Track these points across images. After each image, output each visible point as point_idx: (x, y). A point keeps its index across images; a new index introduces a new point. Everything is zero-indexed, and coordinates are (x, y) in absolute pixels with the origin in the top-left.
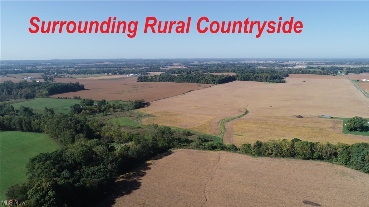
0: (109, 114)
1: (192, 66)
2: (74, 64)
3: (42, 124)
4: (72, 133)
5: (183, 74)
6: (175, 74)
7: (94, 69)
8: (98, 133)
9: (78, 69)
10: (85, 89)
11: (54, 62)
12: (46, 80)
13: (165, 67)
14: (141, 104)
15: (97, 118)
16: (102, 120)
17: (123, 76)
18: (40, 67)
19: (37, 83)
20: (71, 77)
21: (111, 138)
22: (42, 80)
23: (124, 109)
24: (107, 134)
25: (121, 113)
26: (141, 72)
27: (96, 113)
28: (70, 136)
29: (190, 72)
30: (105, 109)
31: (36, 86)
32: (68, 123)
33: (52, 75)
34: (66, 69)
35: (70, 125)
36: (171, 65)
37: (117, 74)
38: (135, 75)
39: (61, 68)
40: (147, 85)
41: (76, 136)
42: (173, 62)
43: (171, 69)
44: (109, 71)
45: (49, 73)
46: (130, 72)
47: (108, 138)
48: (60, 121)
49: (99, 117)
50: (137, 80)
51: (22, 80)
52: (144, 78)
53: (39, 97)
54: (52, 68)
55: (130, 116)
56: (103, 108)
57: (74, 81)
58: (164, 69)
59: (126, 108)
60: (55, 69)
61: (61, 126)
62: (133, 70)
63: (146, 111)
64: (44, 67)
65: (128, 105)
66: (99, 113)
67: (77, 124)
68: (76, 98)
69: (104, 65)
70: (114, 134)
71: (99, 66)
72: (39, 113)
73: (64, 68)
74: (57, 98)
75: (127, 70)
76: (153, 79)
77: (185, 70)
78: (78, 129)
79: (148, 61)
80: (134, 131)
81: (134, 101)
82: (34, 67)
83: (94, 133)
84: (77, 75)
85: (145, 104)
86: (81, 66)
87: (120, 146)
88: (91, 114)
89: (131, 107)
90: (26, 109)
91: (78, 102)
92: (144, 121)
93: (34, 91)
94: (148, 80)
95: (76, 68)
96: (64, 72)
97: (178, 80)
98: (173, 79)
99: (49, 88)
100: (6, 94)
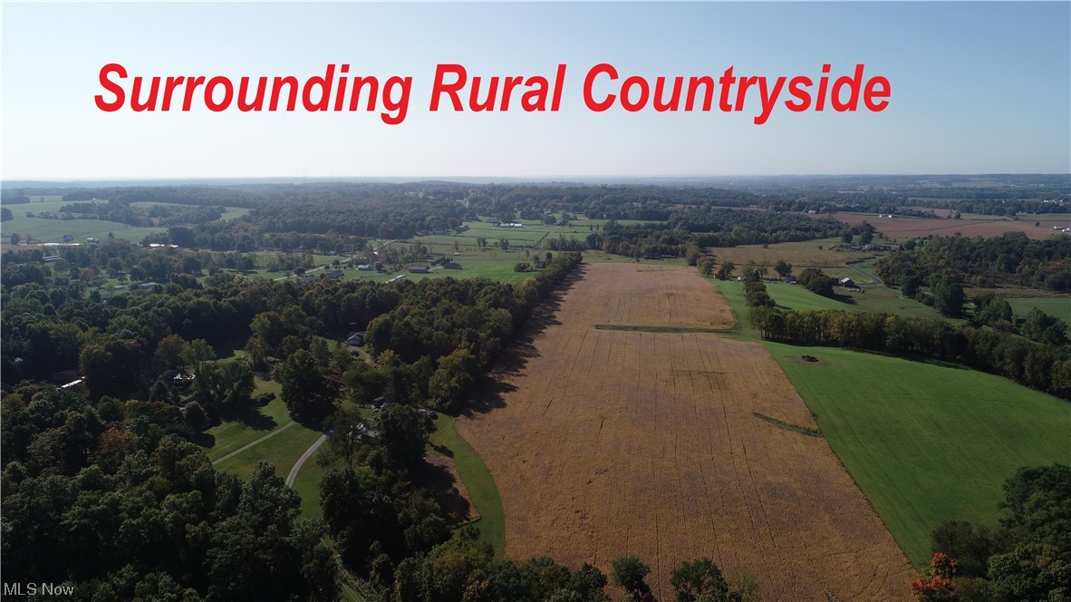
51: (1058, 233)
90: (1047, 322)
100: (1000, 270)
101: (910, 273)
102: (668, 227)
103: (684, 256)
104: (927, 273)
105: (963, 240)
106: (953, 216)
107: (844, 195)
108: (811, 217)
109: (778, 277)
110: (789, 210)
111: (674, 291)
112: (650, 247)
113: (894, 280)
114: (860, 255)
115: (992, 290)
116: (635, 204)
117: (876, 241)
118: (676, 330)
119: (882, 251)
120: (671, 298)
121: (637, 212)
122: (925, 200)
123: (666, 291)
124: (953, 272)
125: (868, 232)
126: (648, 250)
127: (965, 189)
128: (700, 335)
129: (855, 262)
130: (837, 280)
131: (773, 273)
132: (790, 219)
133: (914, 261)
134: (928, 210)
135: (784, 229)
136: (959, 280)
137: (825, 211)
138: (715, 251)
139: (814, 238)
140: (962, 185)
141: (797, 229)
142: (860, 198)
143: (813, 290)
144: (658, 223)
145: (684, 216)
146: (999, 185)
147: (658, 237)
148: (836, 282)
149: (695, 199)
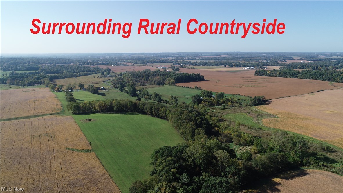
0: (226, 107)
1: (317, 60)
2: (196, 56)
3: (167, 113)
4: (192, 126)
5: (308, 69)
6: (297, 69)
7: (213, 61)
8: (216, 128)
9: (199, 61)
10: (205, 80)
11: (181, 55)
12: (173, 70)
13: (284, 61)
14: (261, 101)
15: (215, 111)
16: (220, 114)
17: (239, 69)
18: (170, 59)
19: (167, 72)
20: (193, 68)
21: (229, 137)
22: (171, 70)
23: (242, 105)
24: (225, 132)
25: (239, 108)
26: (258, 65)
27: (214, 105)
28: (191, 130)
29: (317, 67)
30: (223, 103)
31: (166, 74)
32: (189, 115)
33: (179, 66)
34: (190, 61)
35: (191, 117)
36: (291, 59)
37: (234, 66)
38: (252, 68)
39: (186, 59)
40: (266, 80)
41: (196, 131)
42: (293, 56)
43: (292, 63)
44: (226, 63)
45: (177, 64)
46: (247, 65)
47: (226, 136)
48: (183, 112)
49: (217, 110)
50: (254, 74)
51: (157, 69)
52: (262, 72)
53: (167, 84)
54: (179, 59)
55: (249, 113)
56: (221, 101)
57: (196, 72)
58: (283, 63)
59: (244, 104)
60: (181, 60)
61: (183, 117)
62: (250, 63)
63: (266, 109)
64: (173, 58)
65: (246, 101)
66: (217, 106)
67: (198, 117)
68: (196, 88)
69: (221, 58)
70: (233, 134)
71: (217, 59)
72: (166, 99)
73: (188, 59)
74: (181, 87)
75: (243, 63)
76: (272, 74)
77: (310, 65)
78: (198, 122)
79: (264, 54)
80: (254, 132)
81: (253, 97)
82: (166, 58)
83: (212, 128)
84: (198, 66)
85: (266, 101)
86: (201, 58)
87: (239, 149)
88: (209, 106)
89: (250, 103)
90: (157, 95)
91: (198, 92)
92: (265, 122)
93: (164, 79)
94: (266, 74)
95: (198, 60)
96: (188, 63)
97: (303, 76)
98: (297, 74)
99: (175, 77)
100: (145, 80)
101: (121, 83)
102: (38, 73)
103: (44, 84)
104: (126, 83)
105: (135, 72)
106: (132, 65)
107: (102, 59)
108: (91, 67)
109: (80, 89)
110: (84, 65)
111: (37, 99)
112: (29, 81)
113: (117, 86)
114: (107, 79)
115: (143, 86)
116: (25, 64)
117: (111, 74)
118: (37, 116)
119: (113, 77)
120: (36, 102)
121: (25, 67)
122: (125, 60)
123: (33, 100)
124: (133, 82)
125: (109, 71)
126: (28, 83)
127: (134, 57)
128: (47, 117)
129: (105, 81)
130: (99, 88)
131: (78, 87)
132: (84, 68)
133: (122, 79)
134: (125, 63)
135: (82, 71)
136: (135, 84)
137: (96, 65)
138: (57, 81)
139: (93, 74)
140: (134, 56)
141: (87, 71)
142: (106, 60)
143: (92, 92)
144: (34, 71)
145: (45, 68)
146: (143, 56)
147: (33, 77)
148: (99, 89)
149: (50, 62)
